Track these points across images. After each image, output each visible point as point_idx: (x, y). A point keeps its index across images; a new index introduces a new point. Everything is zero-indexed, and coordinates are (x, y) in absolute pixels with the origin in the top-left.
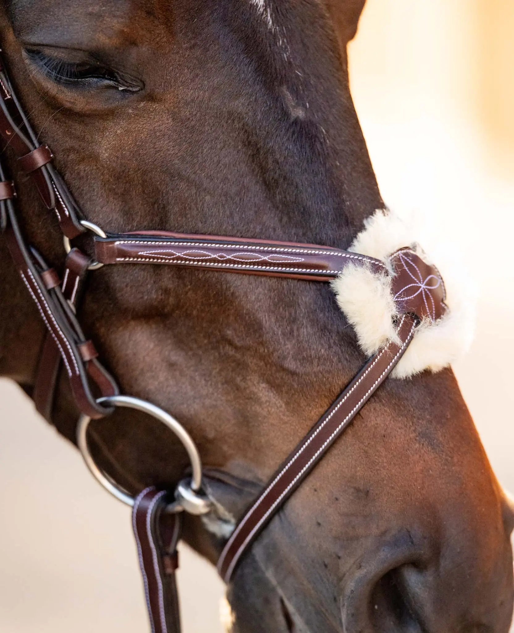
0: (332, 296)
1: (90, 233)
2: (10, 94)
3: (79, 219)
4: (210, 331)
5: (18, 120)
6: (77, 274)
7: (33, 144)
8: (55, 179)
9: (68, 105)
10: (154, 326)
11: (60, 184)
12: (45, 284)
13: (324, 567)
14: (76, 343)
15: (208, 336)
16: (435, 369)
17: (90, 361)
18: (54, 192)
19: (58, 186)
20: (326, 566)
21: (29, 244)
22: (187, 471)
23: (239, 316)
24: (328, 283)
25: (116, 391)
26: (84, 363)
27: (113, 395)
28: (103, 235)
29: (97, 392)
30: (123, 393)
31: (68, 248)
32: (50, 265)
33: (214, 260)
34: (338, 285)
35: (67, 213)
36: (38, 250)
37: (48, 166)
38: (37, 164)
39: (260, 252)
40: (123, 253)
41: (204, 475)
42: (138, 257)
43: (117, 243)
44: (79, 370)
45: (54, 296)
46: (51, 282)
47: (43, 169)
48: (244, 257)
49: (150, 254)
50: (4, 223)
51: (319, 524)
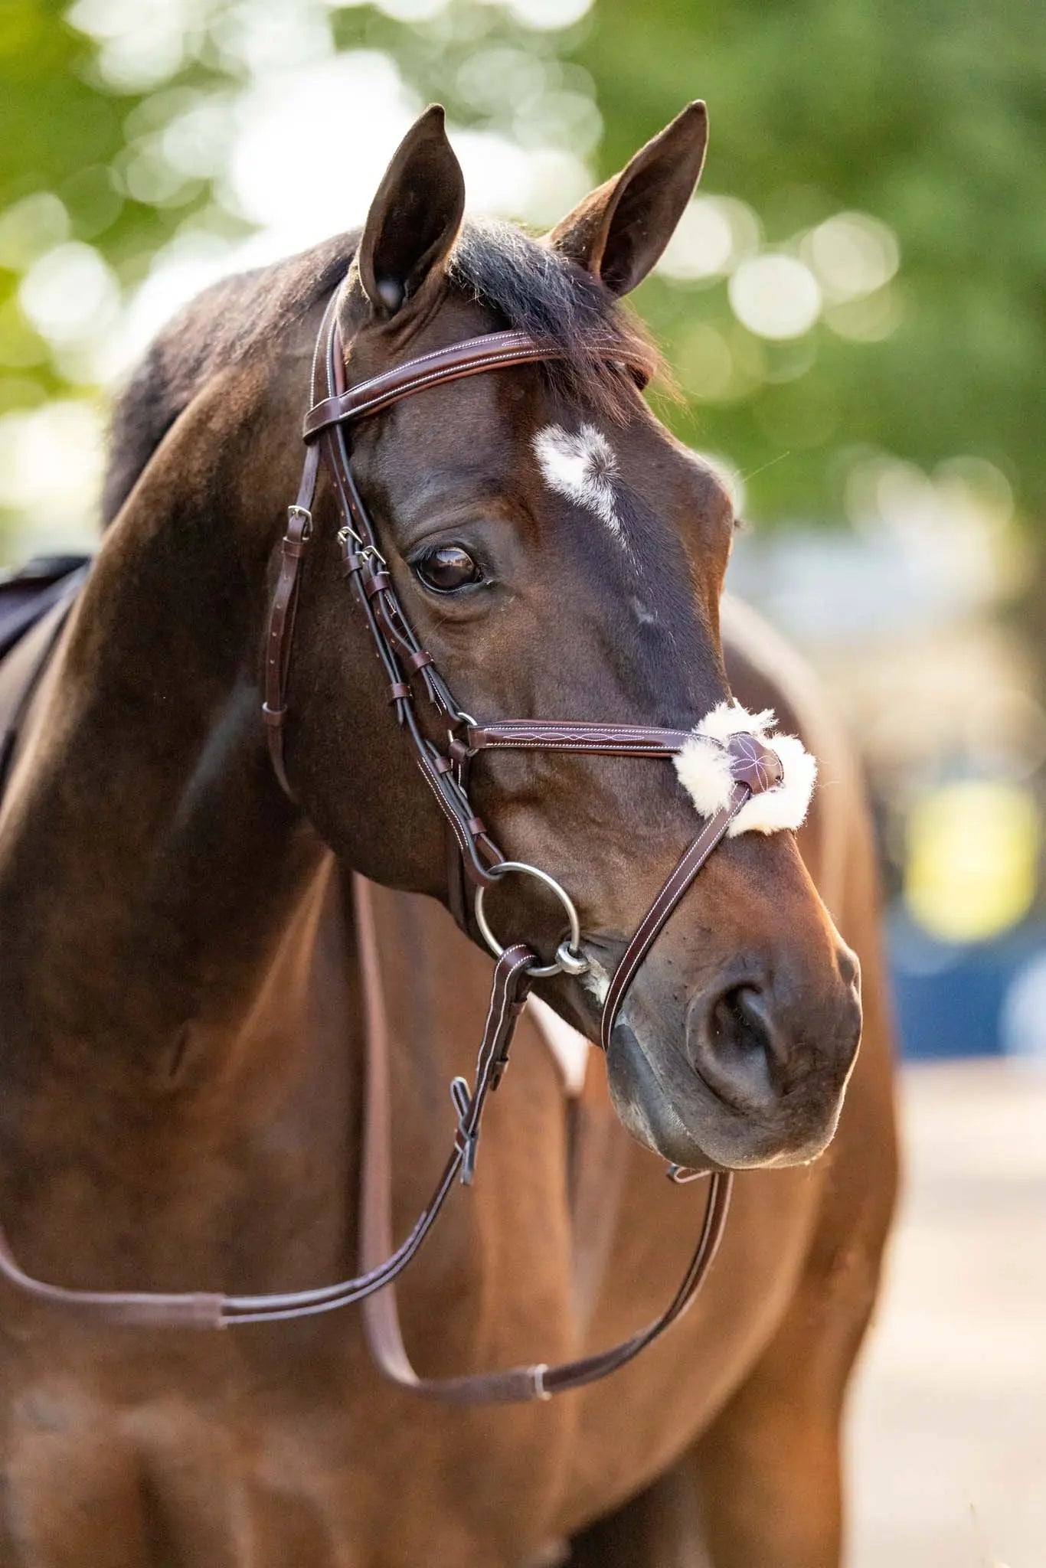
0: (674, 772)
1: (465, 722)
2: (396, 610)
3: (455, 711)
4: (577, 813)
5: (403, 633)
6: (459, 762)
7: (414, 649)
8: (432, 675)
9: (449, 615)
10: (530, 810)
11: (439, 682)
12: (437, 770)
13: (674, 1000)
14: (465, 819)
15: (576, 817)
16: (767, 831)
17: (478, 835)
18: (434, 690)
19: (437, 684)
20: (676, 998)
21: (423, 737)
22: (568, 935)
23: (598, 791)
24: (670, 759)
25: (501, 858)
26: (472, 836)
27: (500, 862)
28: (474, 723)
29: (486, 863)
30: (507, 859)
31: (452, 740)
32: (441, 754)
33: (568, 742)
34: (678, 761)
35: (445, 706)
36: (432, 742)
37: (429, 668)
38: (417, 666)
39: (607, 733)
40: (491, 739)
41: (581, 938)
42: (504, 741)
43: (486, 729)
44: (469, 842)
45: (445, 778)
46: (442, 768)
47: (423, 670)
48: (593, 737)
49: (517, 737)
50: (401, 719)
51: (670, 962)
